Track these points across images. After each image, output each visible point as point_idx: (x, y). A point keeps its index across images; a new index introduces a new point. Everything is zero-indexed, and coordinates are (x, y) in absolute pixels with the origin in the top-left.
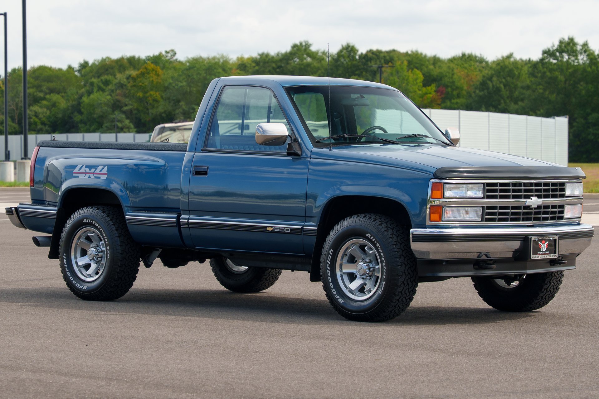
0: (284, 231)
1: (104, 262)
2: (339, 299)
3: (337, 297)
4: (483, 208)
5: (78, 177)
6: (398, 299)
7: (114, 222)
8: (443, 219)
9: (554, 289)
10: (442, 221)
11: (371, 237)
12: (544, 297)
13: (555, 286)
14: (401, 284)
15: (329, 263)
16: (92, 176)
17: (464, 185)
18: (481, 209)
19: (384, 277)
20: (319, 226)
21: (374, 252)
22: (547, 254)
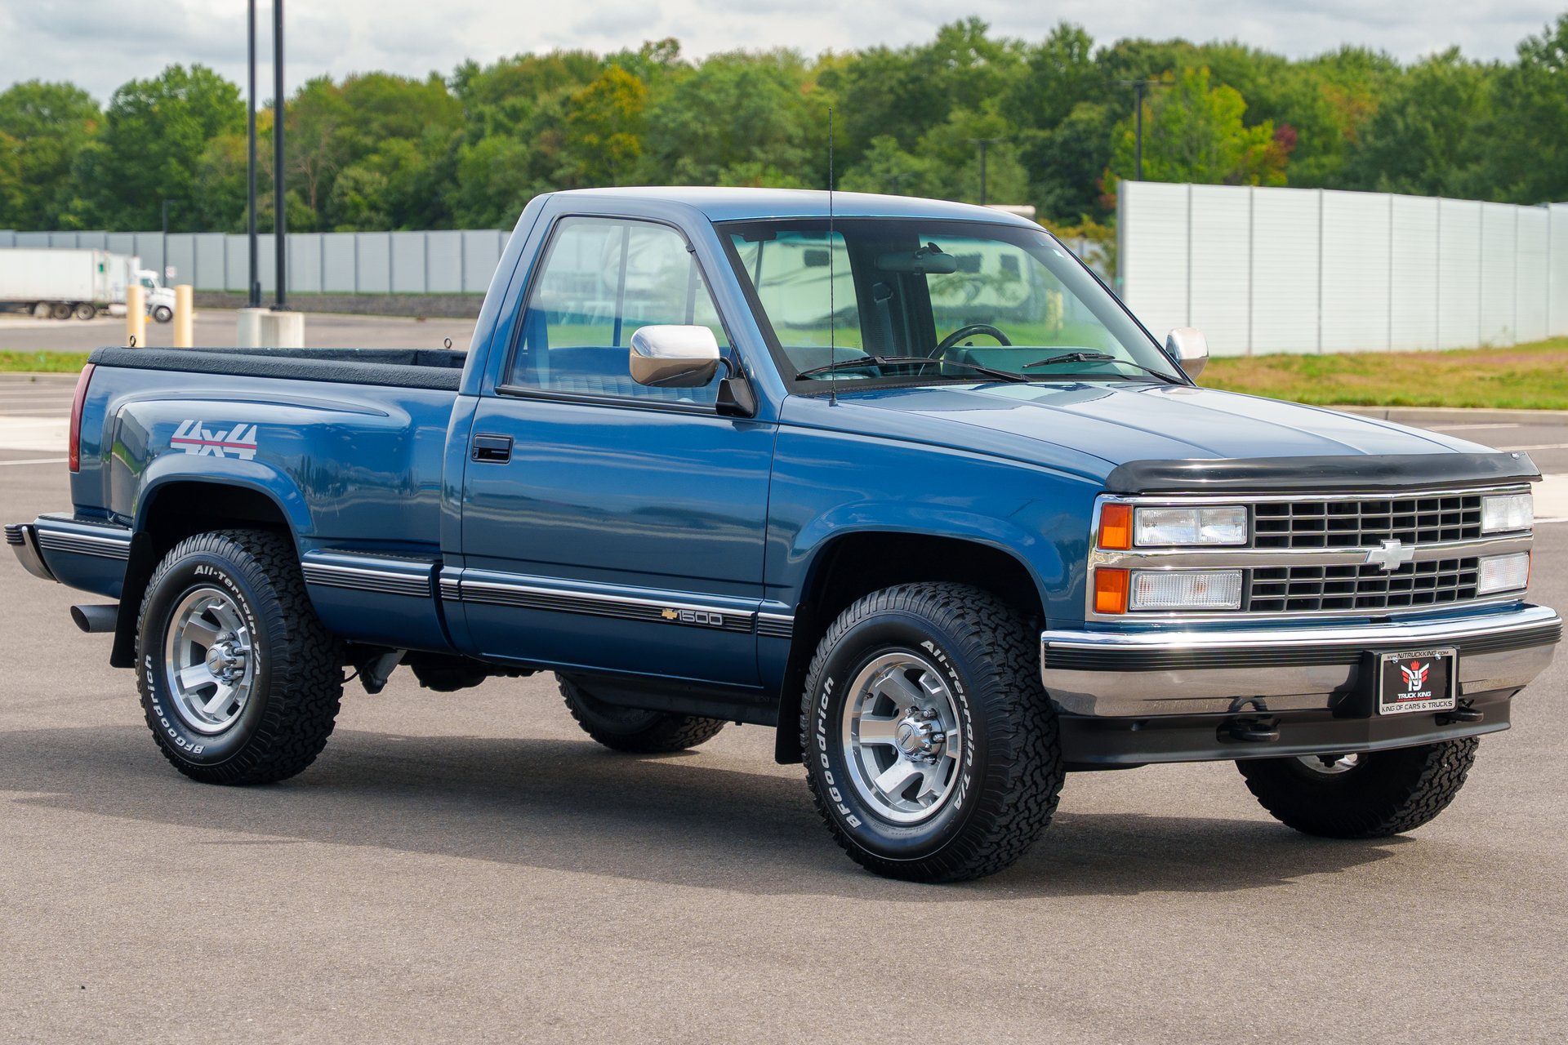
0: (707, 622)
1: (246, 682)
2: (848, 815)
3: (845, 811)
4: (1245, 572)
5: (183, 451)
6: (1005, 823)
7: (273, 577)
8: (1133, 606)
9: (1450, 781)
10: (1129, 611)
11: (934, 650)
12: (1423, 802)
13: (1453, 773)
14: (1015, 785)
15: (824, 715)
16: (218, 450)
17: (1193, 512)
18: (1239, 576)
19: (970, 762)
20: (798, 613)
21: (942, 692)
22: (1425, 698)
